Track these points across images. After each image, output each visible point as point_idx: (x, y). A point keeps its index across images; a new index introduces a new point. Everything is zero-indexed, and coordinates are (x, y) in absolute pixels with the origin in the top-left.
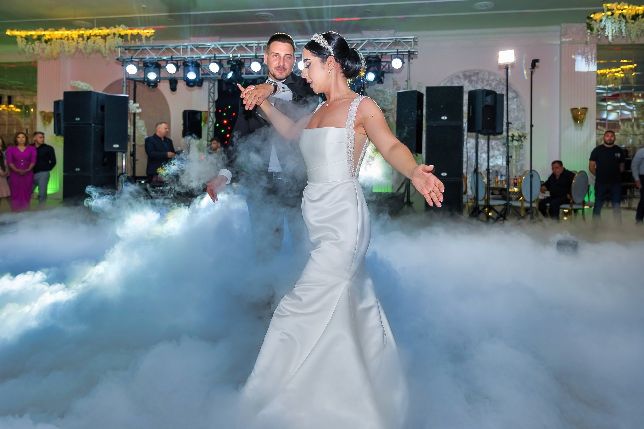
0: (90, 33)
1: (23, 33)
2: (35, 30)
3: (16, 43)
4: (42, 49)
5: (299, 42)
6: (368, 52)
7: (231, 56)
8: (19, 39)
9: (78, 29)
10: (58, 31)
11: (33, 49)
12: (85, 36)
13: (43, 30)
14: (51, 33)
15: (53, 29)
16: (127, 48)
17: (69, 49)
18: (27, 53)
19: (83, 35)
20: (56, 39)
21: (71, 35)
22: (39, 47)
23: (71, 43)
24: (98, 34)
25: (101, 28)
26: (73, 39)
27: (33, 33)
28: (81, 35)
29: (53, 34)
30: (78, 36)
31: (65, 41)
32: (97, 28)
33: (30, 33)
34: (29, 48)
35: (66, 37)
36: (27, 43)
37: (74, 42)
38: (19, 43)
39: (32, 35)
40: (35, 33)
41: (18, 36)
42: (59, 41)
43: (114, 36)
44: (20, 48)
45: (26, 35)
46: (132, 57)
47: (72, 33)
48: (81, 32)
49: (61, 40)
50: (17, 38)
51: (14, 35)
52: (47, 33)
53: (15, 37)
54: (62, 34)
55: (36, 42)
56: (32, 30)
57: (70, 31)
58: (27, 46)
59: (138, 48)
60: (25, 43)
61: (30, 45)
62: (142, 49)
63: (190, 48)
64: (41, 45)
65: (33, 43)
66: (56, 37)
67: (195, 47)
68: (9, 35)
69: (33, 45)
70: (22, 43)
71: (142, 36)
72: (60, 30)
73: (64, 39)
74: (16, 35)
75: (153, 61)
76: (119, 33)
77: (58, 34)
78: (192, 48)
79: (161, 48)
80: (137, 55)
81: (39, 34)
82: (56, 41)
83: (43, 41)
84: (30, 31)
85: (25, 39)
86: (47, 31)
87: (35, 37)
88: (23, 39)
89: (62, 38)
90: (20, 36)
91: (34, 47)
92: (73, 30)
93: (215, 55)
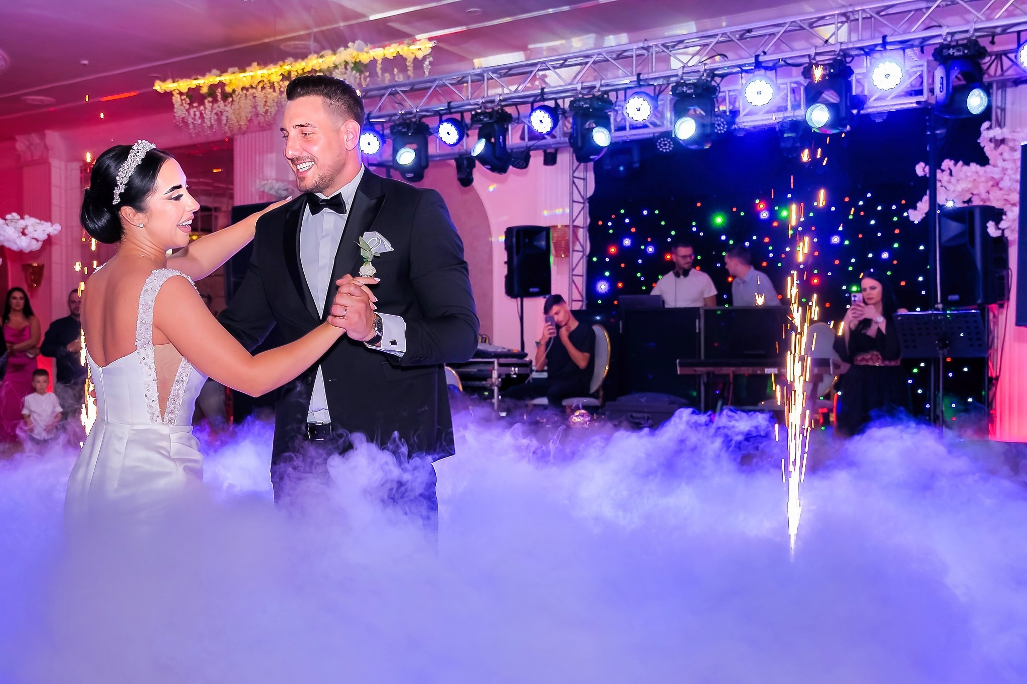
0: (302, 67)
1: (185, 85)
2: (203, 75)
3: (172, 106)
4: (216, 114)
5: (749, 31)
6: (944, 31)
7: (579, 87)
8: (176, 98)
9: (281, 63)
10: (245, 71)
11: (202, 117)
13: (218, 72)
14: (232, 77)
15: (236, 69)
17: (267, 108)
18: (191, 126)
19: (289, 73)
20: (243, 89)
21: (269, 75)
22: (212, 108)
23: (269, 93)
24: (318, 69)
25: (321, 54)
26: (272, 86)
27: (200, 81)
28: (286, 74)
29: (236, 79)
30: (281, 77)
31: (258, 93)
32: (316, 55)
33: (193, 83)
34: (195, 114)
35: (259, 82)
36: (191, 104)
37: (274, 91)
38: (175, 106)
39: (199, 87)
40: (205, 82)
41: (174, 93)
42: (248, 93)
43: (346, 68)
44: (179, 116)
45: (189, 89)
46: (369, 114)
47: (270, 72)
48: (287, 67)
49: (250, 90)
50: (173, 95)
51: (168, 90)
52: (225, 78)
53: (169, 94)
54: (252, 77)
55: (206, 101)
56: (199, 77)
57: (267, 68)
58: (192, 111)
59: (383, 92)
60: (188, 107)
61: (195, 109)
62: (390, 94)
63: (488, 79)
64: (215, 105)
65: (202, 103)
66: (241, 85)
67: (501, 75)
68: (159, 90)
69: (202, 108)
70: (182, 105)
71: (405, 59)
72: (248, 69)
73: (256, 88)
74: (171, 91)
75: (410, 119)
76: (354, 60)
77: (244, 79)
78: (492, 78)
79: (428, 85)
80: (380, 109)
81: (212, 83)
82: (241, 93)
83: (219, 96)
84: (195, 79)
85: (187, 96)
86: (225, 74)
87: (204, 90)
88: (183, 97)
89: (252, 87)
90: (178, 92)
91: (203, 112)
92: (271, 66)
93: (543, 89)
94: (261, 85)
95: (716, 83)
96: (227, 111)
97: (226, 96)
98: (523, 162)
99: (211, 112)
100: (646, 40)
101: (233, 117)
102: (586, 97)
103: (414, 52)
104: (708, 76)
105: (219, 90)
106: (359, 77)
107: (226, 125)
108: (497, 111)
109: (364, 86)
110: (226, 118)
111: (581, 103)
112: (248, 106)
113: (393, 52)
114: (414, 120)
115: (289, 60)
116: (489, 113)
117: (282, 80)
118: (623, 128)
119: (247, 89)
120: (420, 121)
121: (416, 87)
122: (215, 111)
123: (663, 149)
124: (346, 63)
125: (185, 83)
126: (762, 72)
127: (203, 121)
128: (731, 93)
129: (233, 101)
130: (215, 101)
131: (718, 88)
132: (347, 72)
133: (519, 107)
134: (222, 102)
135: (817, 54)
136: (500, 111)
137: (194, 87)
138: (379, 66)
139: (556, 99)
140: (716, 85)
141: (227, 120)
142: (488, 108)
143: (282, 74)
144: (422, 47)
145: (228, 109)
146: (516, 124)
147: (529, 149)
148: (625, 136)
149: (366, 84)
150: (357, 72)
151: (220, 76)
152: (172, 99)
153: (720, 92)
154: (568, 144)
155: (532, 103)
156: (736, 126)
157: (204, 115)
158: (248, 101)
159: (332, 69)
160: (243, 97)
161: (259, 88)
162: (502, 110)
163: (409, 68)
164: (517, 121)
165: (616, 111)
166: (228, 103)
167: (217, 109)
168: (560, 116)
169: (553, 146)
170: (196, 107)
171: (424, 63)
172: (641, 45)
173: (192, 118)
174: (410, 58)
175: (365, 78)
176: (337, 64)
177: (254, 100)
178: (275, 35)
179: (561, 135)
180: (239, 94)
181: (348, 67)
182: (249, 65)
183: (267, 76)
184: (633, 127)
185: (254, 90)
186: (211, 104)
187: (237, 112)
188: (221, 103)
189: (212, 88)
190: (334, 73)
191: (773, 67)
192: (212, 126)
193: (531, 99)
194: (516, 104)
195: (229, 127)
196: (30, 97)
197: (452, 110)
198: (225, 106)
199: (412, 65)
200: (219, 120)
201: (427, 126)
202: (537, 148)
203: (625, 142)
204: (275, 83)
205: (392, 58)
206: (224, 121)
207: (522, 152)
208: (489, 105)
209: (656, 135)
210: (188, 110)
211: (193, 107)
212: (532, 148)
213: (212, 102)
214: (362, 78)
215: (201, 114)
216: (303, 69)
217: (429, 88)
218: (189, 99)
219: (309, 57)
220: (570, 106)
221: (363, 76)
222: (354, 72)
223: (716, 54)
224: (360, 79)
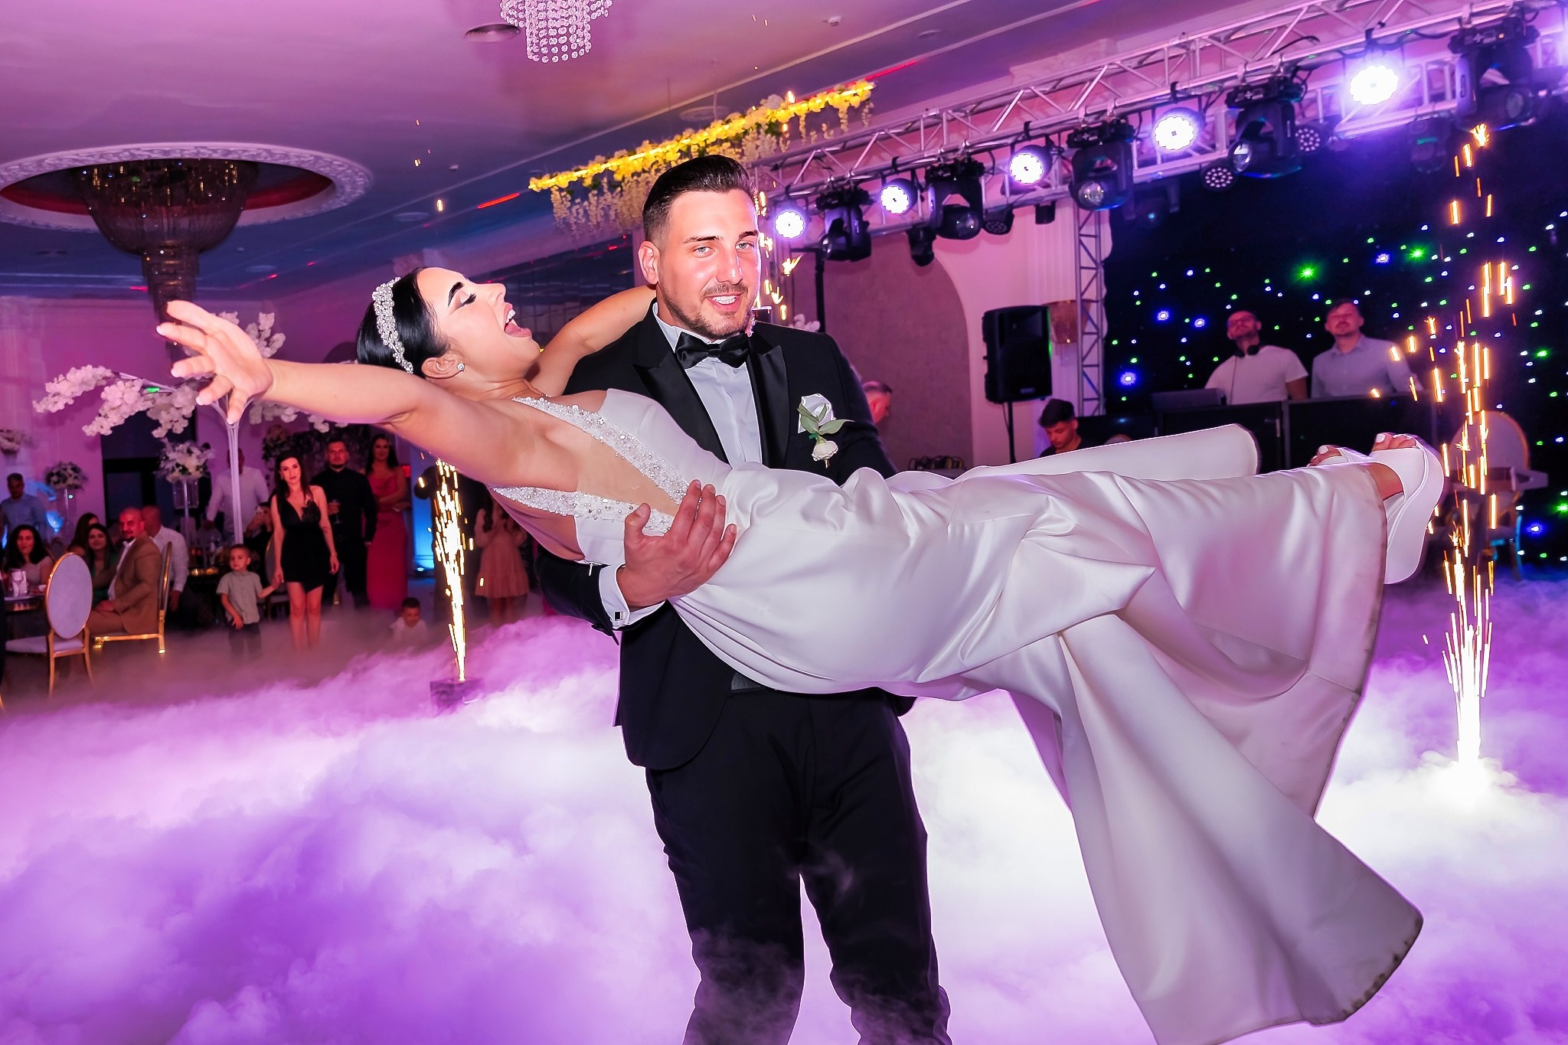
1: (564, 179)
2: (586, 164)
3: (549, 207)
4: (603, 209)
7: (1080, 114)
8: (556, 196)
9: (678, 137)
10: (635, 153)
11: (586, 214)
12: (694, 149)
13: (603, 158)
14: (621, 162)
15: (625, 151)
16: (779, 163)
18: (574, 227)
19: (689, 148)
20: (634, 174)
21: (665, 153)
22: (598, 203)
24: (723, 138)
25: (727, 118)
27: (582, 172)
28: (684, 149)
29: (625, 164)
30: (679, 154)
33: (574, 176)
34: (578, 213)
35: (653, 163)
36: (572, 201)
38: (555, 205)
39: (581, 179)
40: (588, 172)
41: (552, 189)
42: (640, 179)
43: (759, 133)
44: (559, 217)
45: (570, 182)
46: (788, 187)
47: (664, 150)
48: (686, 142)
49: (643, 175)
50: (551, 193)
51: (545, 188)
52: (612, 164)
53: (547, 192)
54: (644, 158)
55: (590, 195)
56: (581, 167)
57: (661, 145)
58: (574, 210)
59: (805, 156)
60: (569, 204)
61: (578, 206)
62: (814, 158)
63: (948, 121)
64: (602, 198)
65: (585, 198)
66: (632, 170)
67: (966, 113)
68: (535, 189)
69: (586, 203)
70: (562, 203)
71: (837, 110)
72: (638, 150)
73: (649, 172)
74: (549, 188)
75: (842, 186)
76: (767, 121)
77: (635, 162)
78: (954, 119)
79: (867, 138)
80: (803, 179)
81: (596, 173)
82: (631, 180)
83: (606, 186)
84: (576, 171)
85: (568, 192)
86: (611, 160)
87: (588, 182)
88: (563, 194)
89: (644, 171)
90: (557, 188)
91: (587, 208)
92: (666, 142)
93: (1027, 124)
94: (655, 167)
95: (1301, 79)
96: (616, 204)
97: (614, 185)
98: (1002, 224)
99: (597, 207)
100: (1184, 34)
101: (624, 210)
102: (1092, 126)
103: (847, 99)
104: (1287, 70)
105: (605, 180)
106: (775, 141)
107: (614, 221)
108: (962, 163)
109: (783, 151)
110: (614, 213)
111: (1085, 136)
112: (641, 194)
113: (820, 104)
114: (847, 187)
115: (688, 132)
116: (951, 166)
117: (680, 158)
118: (1153, 162)
119: (638, 174)
120: (855, 187)
121: (849, 144)
122: (601, 206)
123: (1216, 184)
124: (759, 126)
125: (565, 177)
126: (1378, 53)
127: (588, 220)
128: (1326, 92)
129: (622, 190)
130: (601, 193)
131: (1303, 87)
132: (760, 136)
133: (993, 152)
134: (609, 193)
135: (1473, 15)
136: (966, 161)
137: (575, 180)
138: (802, 123)
139: (1047, 136)
140: (1300, 82)
141: (616, 215)
142: (949, 160)
143: (680, 151)
144: (859, 91)
145: (615, 201)
146: (991, 176)
147: (1011, 207)
148: (1156, 173)
149: (787, 148)
150: (772, 136)
151: (606, 163)
152: (550, 197)
153: (1306, 92)
154: (1069, 194)
155: (1012, 145)
156: (1335, 138)
157: (589, 212)
158: (641, 189)
159: (741, 135)
160: (634, 185)
161: (653, 170)
162: (970, 159)
163: (842, 121)
164: (991, 171)
165: (1140, 139)
166: (617, 194)
167: (604, 202)
168: (1055, 157)
169: (1048, 198)
170: (579, 203)
171: (862, 112)
172: (1177, 42)
173: (575, 218)
174: (843, 108)
175: (785, 142)
176: (747, 128)
177: (646, 187)
178: (670, 105)
179: (1058, 182)
180: (628, 182)
181: (761, 130)
182: (640, 144)
183: (661, 155)
184: (1168, 158)
185: (647, 175)
186: (596, 198)
187: (629, 203)
188: (608, 196)
189: (597, 178)
190: (743, 140)
191: (1399, 44)
192: (598, 223)
193: (1010, 141)
194: (989, 149)
195: (620, 223)
196: (403, 214)
197: (899, 169)
198: (613, 198)
199: (846, 116)
200: (606, 216)
201: (866, 192)
202: (1023, 204)
203: (1156, 181)
204: (672, 163)
205: (819, 111)
206: (613, 217)
207: (1002, 212)
208: (951, 156)
209: (1203, 165)
210: (569, 208)
211: (576, 204)
212: (1015, 205)
213: (597, 195)
214: (781, 142)
215: (586, 211)
216: (705, 141)
217: (866, 144)
218: (571, 195)
219: (712, 124)
220: (1068, 142)
221: (781, 139)
222: (769, 135)
223: (1298, 38)
224: (778, 143)
